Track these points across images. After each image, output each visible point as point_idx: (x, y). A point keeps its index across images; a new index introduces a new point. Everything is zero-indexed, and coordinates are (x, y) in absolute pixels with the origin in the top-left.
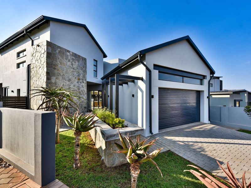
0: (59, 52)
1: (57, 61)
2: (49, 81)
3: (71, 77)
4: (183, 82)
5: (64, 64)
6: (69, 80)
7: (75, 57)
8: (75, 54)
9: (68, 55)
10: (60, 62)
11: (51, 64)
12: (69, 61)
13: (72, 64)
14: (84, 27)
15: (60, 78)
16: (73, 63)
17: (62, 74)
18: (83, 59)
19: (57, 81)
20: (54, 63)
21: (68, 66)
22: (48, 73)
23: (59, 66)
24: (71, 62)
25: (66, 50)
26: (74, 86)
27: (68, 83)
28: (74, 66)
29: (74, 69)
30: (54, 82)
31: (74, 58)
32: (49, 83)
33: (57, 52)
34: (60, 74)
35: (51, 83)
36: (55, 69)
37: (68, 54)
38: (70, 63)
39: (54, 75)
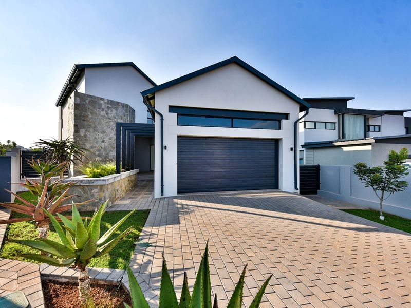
0: (90, 102)
1: (86, 112)
2: (78, 134)
3: (105, 128)
4: (232, 127)
5: (96, 114)
6: (103, 132)
7: (111, 104)
8: (112, 101)
9: (101, 104)
10: (90, 113)
11: (80, 116)
12: (103, 110)
13: (107, 114)
14: (131, 65)
15: (92, 130)
16: (109, 112)
17: (93, 126)
18: (123, 107)
19: (87, 133)
20: (83, 114)
21: (102, 116)
22: (75, 126)
23: (90, 116)
24: (106, 111)
25: (98, 97)
26: (110, 139)
27: (101, 135)
28: (110, 115)
29: (109, 119)
30: (83, 135)
31: (110, 106)
32: (77, 136)
33: (87, 101)
34: (90, 125)
35: (79, 136)
36: (84, 120)
37: (102, 102)
38: (104, 112)
39: (83, 127)
